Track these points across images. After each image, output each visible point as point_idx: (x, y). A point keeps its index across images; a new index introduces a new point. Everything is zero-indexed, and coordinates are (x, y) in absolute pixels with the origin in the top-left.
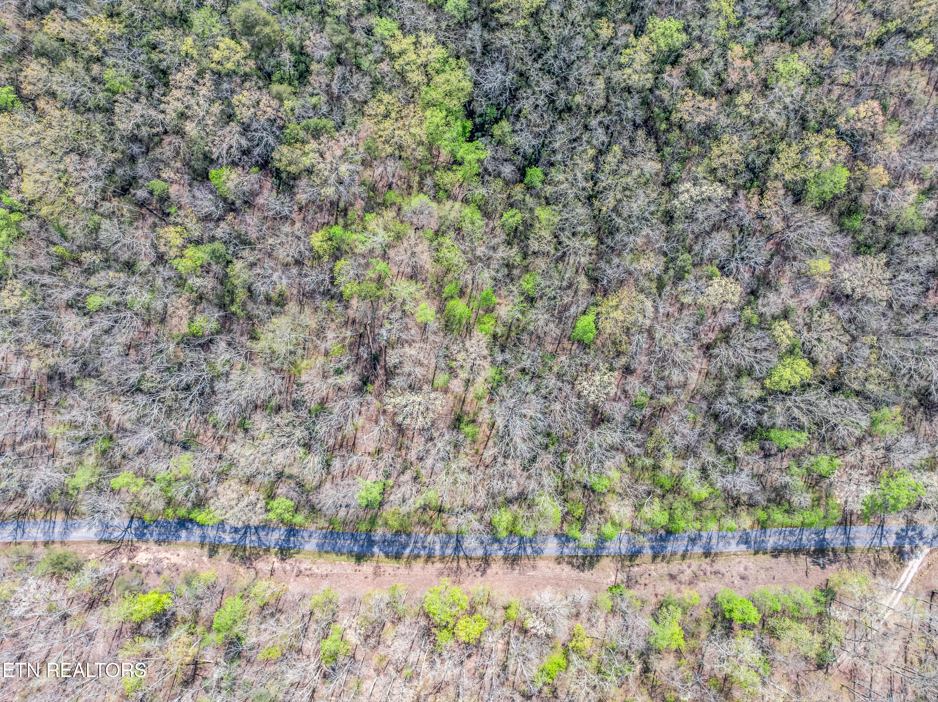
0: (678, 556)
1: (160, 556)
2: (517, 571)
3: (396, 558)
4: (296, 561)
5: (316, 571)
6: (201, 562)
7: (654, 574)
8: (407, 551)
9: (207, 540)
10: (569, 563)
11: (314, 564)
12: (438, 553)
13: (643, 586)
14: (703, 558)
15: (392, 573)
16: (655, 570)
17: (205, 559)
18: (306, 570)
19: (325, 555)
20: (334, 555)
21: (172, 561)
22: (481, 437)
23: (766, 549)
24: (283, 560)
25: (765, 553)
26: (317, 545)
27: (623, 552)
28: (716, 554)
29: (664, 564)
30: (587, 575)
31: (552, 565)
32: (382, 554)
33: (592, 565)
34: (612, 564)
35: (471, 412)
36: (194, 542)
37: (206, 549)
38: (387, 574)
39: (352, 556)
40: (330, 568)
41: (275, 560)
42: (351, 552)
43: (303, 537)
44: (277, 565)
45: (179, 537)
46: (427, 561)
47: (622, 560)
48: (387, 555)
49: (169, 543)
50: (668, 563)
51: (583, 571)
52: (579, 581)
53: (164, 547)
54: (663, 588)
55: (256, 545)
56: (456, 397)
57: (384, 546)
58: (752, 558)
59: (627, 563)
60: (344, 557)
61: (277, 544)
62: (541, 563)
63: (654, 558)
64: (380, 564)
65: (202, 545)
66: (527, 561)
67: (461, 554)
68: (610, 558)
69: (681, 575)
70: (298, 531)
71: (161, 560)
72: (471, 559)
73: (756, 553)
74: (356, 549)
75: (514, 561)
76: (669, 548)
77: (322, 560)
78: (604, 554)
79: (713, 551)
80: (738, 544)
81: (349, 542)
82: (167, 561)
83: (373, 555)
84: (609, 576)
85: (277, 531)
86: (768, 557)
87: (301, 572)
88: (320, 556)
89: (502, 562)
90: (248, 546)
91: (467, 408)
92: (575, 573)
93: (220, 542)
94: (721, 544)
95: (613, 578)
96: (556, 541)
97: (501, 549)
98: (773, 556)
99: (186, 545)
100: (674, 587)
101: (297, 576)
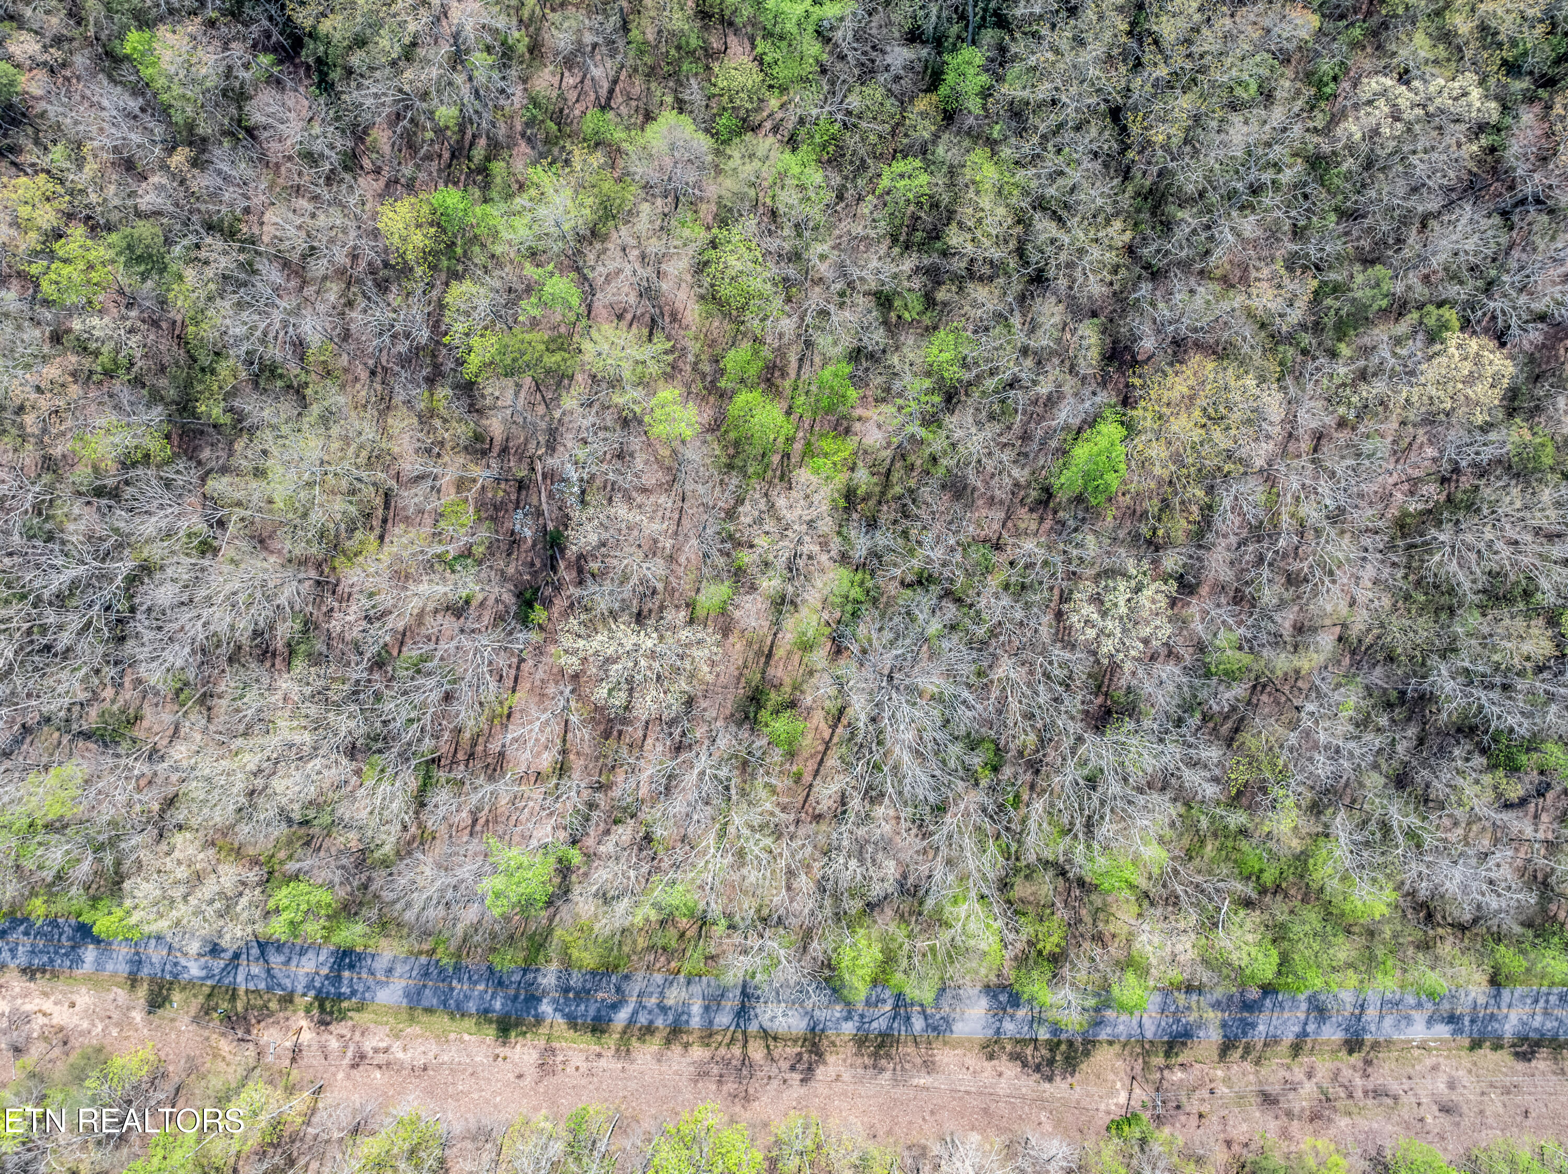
0: (1284, 1047)
1: (28, 1007)
2: (888, 1075)
3: (594, 1030)
4: (353, 1029)
5: (400, 1055)
6: (125, 1023)
7: (1222, 1090)
8: (623, 1015)
9: (145, 971)
10: (1015, 1057)
11: (397, 1037)
12: (696, 1022)
13: (1194, 1121)
14: (1343, 1054)
15: (584, 1066)
16: (1227, 1080)
17: (138, 1016)
18: (376, 1050)
19: (425, 1018)
20: (446, 1019)
21: (55, 1021)
22: (809, 743)
23: (1500, 1038)
24: (324, 1023)
25: (1497, 1047)
26: (407, 995)
27: (1149, 1035)
28: (1375, 1045)
29: (1248, 1066)
30: (1059, 1088)
31: (974, 1060)
32: (560, 1020)
33: (1071, 1063)
34: (1119, 1064)
35: (787, 681)
36: (115, 974)
37: (142, 992)
38: (570, 1070)
39: (490, 1022)
40: (434, 1048)
41: (304, 1023)
42: (486, 1011)
43: (372, 973)
44: (307, 1036)
45: (79, 961)
46: (668, 1042)
47: (1146, 1054)
48: (573, 1023)
49: (55, 975)
50: (1257, 1062)
51: (1050, 1079)
52: (1040, 1101)
53: (41, 982)
54: (1245, 1127)
55: (262, 986)
56: (750, 644)
57: (567, 999)
58: (1466, 1059)
59: (1158, 1060)
60: (469, 1023)
61: (308, 987)
62: (945, 1056)
63: (1225, 1049)
64: (556, 1045)
65: (133, 981)
66: (911, 1049)
67: (753, 1028)
68: (1117, 1047)
69: (1291, 1095)
70: (360, 957)
71: (27, 1018)
72: (775, 1039)
73: (1475, 1045)
74: (498, 1005)
75: (881, 1046)
76: (1261, 1028)
77: (417, 1029)
78: (1103, 1036)
79: (1368, 1037)
80: (1430, 1021)
81: (481, 987)
82: (41, 1020)
83: (539, 1020)
84: (1112, 1092)
85: (311, 954)
86: (1504, 1057)
87: (363, 1057)
88: (412, 1019)
89: (851, 1048)
90: (243, 988)
91: (777, 671)
92: (1029, 1084)
93: (176, 976)
94: (1388, 1021)
95: (1122, 1098)
96: (984, 1002)
97: (848, 1018)
98: (1517, 1054)
99: (93, 981)
100: (1273, 1125)
101: (354, 1066)
